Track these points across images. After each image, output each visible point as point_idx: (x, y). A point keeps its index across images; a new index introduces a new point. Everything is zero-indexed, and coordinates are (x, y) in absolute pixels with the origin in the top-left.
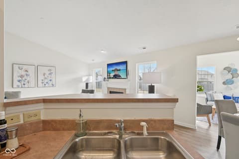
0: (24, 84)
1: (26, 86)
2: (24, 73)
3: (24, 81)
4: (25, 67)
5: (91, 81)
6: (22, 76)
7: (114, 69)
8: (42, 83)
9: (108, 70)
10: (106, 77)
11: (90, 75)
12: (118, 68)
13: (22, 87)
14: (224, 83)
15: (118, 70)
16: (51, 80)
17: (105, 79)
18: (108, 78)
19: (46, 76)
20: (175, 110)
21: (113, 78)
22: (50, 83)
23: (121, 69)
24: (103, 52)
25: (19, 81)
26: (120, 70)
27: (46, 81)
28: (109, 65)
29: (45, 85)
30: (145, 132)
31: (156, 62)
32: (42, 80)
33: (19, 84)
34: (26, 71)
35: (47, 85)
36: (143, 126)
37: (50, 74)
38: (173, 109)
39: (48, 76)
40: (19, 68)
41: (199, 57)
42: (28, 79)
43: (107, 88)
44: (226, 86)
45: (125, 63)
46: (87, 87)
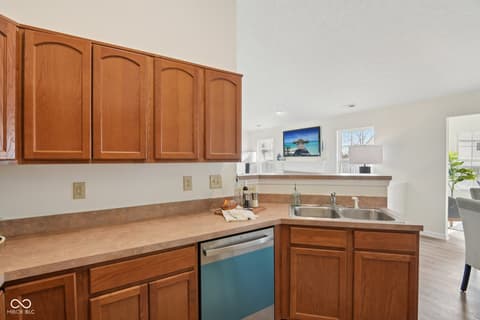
5: (254, 160)
7: (296, 140)
9: (286, 141)
10: (282, 154)
11: (251, 151)
12: (305, 138)
17: (279, 156)
18: (285, 156)
21: (294, 155)
23: (310, 139)
26: (307, 142)
28: (287, 134)
30: (357, 206)
31: (372, 128)
36: (354, 201)
38: (386, 187)
45: (317, 130)
46: (247, 171)
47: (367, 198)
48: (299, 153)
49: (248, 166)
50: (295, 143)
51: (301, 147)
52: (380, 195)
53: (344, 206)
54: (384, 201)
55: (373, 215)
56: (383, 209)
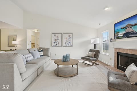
0: (56, 45)
1: (57, 45)
2: (56, 38)
3: (57, 43)
4: (57, 35)
6: (55, 40)
8: (65, 44)
10: (113, 38)
13: (55, 46)
15: (131, 26)
16: (70, 42)
17: (111, 39)
18: (115, 38)
19: (67, 40)
21: (122, 37)
22: (70, 44)
24: (106, 9)
25: (54, 43)
27: (67, 43)
29: (67, 45)
32: (65, 42)
33: (54, 44)
34: (58, 37)
35: (68, 45)
37: (69, 38)
39: (68, 40)
40: (54, 35)
42: (58, 41)
43: (114, 49)
46: (95, 47)
48: (127, 35)
49: (95, 45)
50: (123, 28)
51: (129, 30)
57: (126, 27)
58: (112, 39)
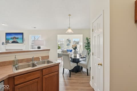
7: (12, 37)
9: (7, 37)
12: (17, 36)
14: (67, 45)
15: (16, 38)
18: (6, 43)
20: (49, 53)
28: (7, 34)
31: (41, 35)
36: (40, 58)
38: (48, 53)
41: (58, 35)
44: (67, 46)
45: (22, 34)
47: (44, 57)
48: (14, 42)
50: (11, 38)
52: (47, 55)
53: (37, 61)
54: (48, 57)
55: (46, 62)
56: (48, 59)
57: (13, 38)
58: (4, 43)
